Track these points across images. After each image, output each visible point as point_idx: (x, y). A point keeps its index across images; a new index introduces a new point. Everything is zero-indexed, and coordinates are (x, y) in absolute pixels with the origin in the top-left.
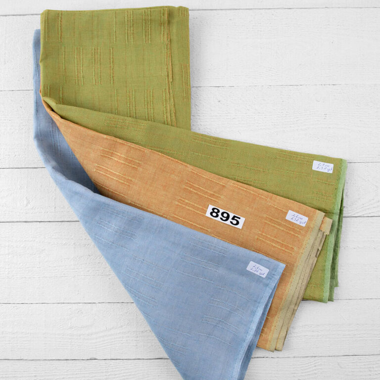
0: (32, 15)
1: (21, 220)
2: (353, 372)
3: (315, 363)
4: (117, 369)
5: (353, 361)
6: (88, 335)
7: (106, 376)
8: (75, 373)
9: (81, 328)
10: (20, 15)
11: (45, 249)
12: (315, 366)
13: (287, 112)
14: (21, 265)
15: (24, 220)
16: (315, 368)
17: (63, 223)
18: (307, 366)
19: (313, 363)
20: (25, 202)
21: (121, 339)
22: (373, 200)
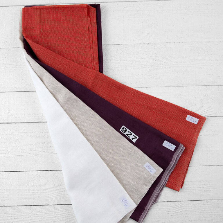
0: (12, 6)
1: (5, 122)
2: (204, 210)
3: (181, 205)
4: (61, 211)
5: (204, 204)
6: (44, 190)
7: (54, 215)
8: (36, 214)
9: (40, 186)
10: (5, 6)
11: (18, 139)
12: (181, 207)
13: (159, 58)
14: (4, 148)
15: (6, 122)
16: (181, 208)
17: (29, 123)
18: (175, 207)
19: (180, 205)
20: (7, 112)
21: (63, 192)
22: (211, 107)
